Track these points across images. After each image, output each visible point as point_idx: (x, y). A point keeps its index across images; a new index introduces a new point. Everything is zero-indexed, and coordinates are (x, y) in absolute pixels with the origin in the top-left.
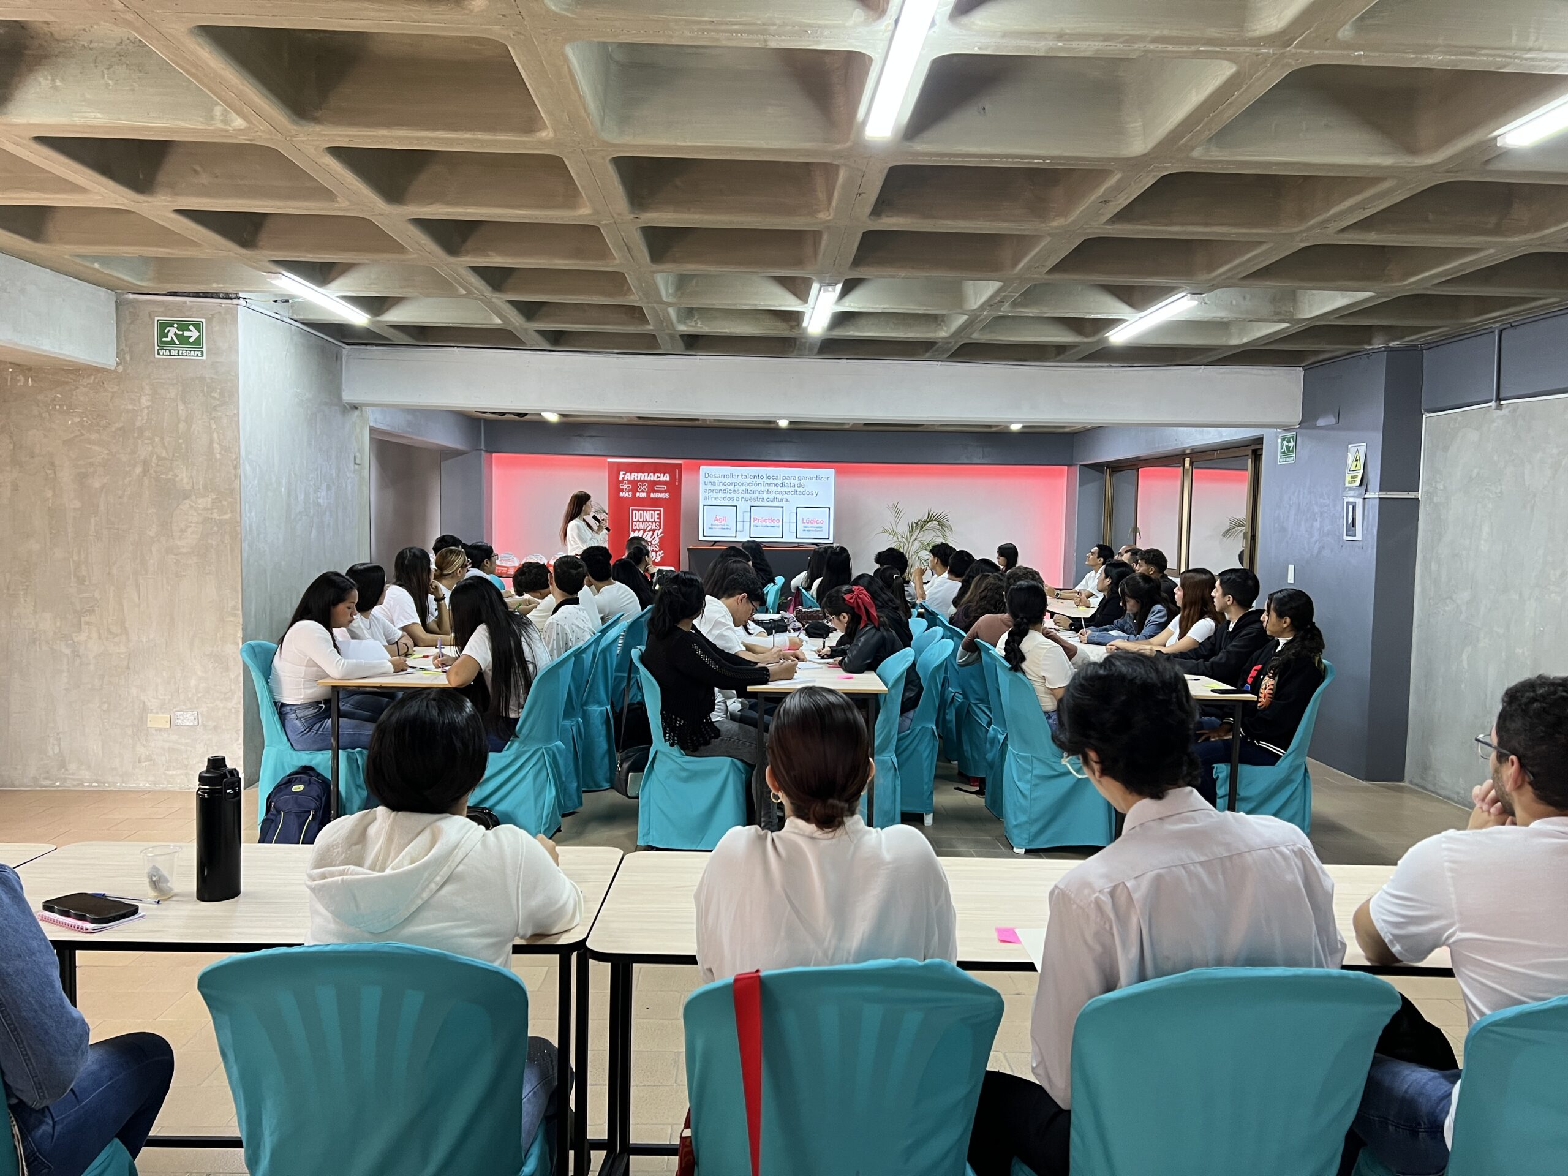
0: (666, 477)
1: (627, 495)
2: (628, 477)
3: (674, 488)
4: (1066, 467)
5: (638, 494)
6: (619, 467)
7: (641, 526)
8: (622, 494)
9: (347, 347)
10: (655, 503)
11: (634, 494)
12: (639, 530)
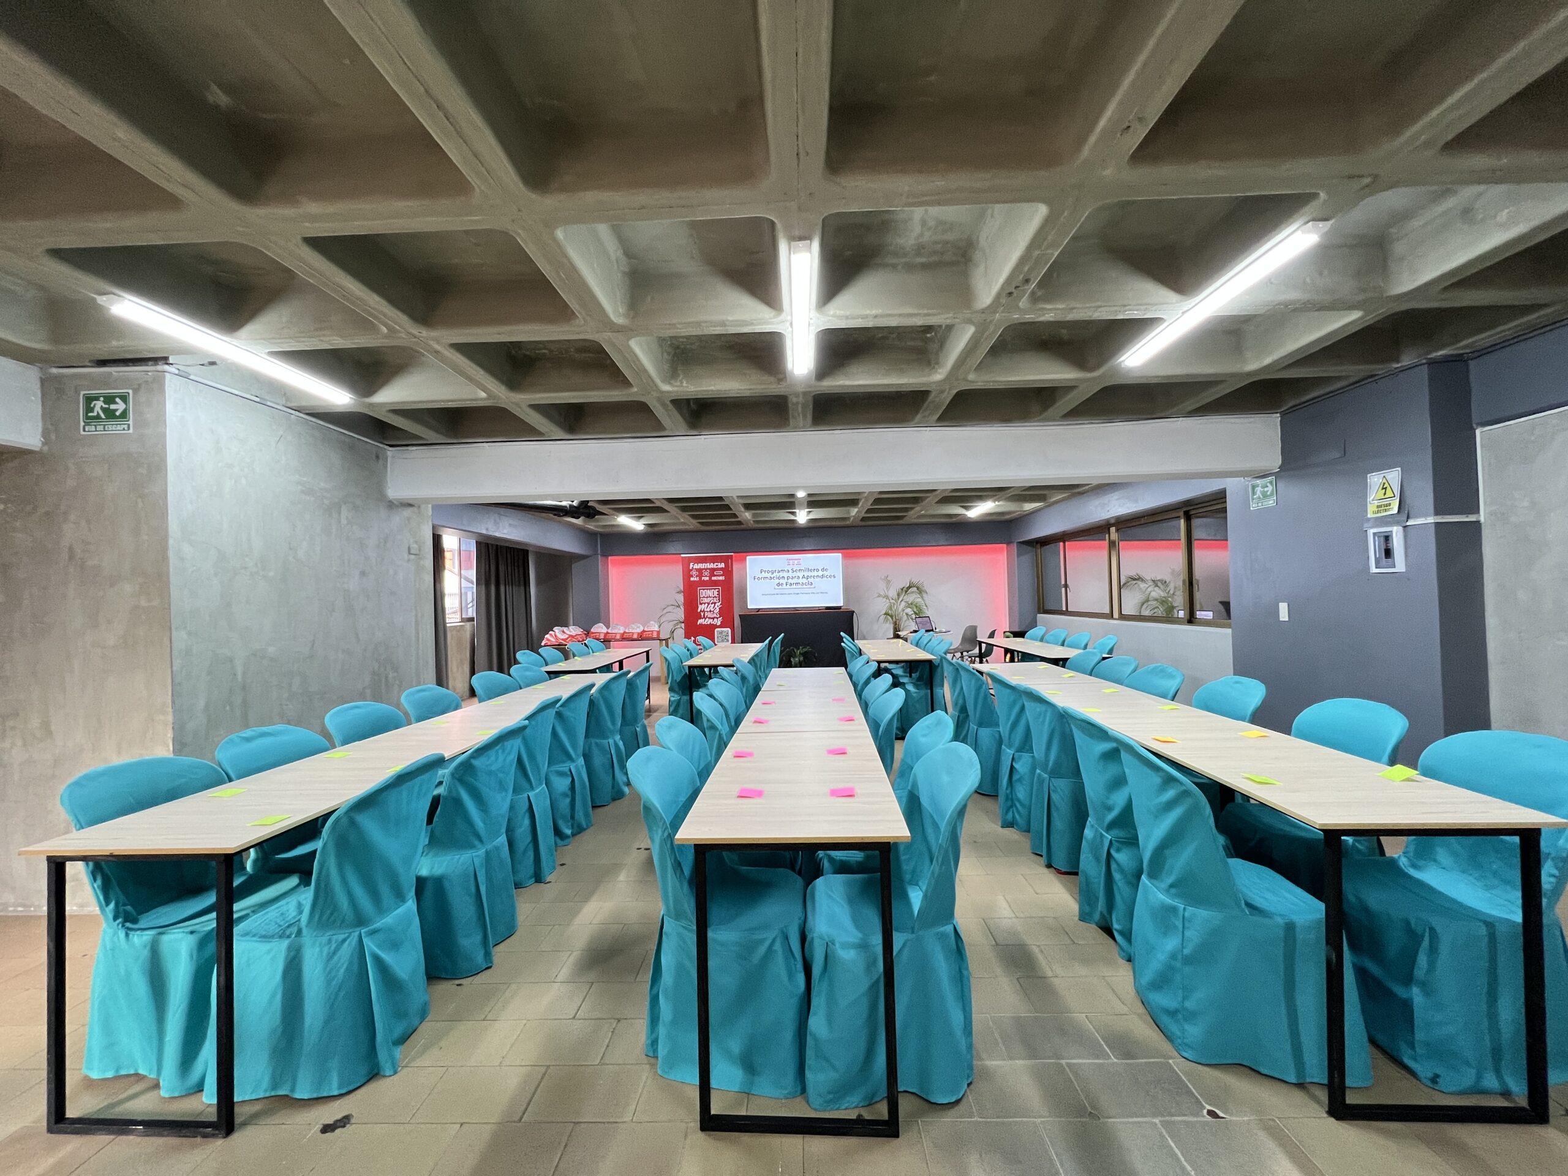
0: (722, 565)
1: (695, 579)
2: (696, 566)
3: (728, 572)
4: (1005, 545)
5: (703, 578)
6: (690, 560)
7: (706, 600)
8: (692, 579)
9: (391, 449)
10: (715, 584)
11: (700, 578)
12: (705, 603)
